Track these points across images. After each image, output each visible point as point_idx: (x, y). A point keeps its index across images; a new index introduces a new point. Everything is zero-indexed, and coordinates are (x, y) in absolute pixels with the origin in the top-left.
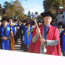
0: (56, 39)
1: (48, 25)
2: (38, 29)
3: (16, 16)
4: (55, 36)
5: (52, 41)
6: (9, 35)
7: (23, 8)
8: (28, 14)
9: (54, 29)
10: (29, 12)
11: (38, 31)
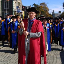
0: (39, 31)
1: (33, 19)
2: (22, 23)
3: (42, 15)
4: (37, 29)
5: (34, 33)
6: (16, 29)
7: (48, 8)
8: (53, 13)
9: (37, 23)
10: (53, 11)
11: (22, 25)
